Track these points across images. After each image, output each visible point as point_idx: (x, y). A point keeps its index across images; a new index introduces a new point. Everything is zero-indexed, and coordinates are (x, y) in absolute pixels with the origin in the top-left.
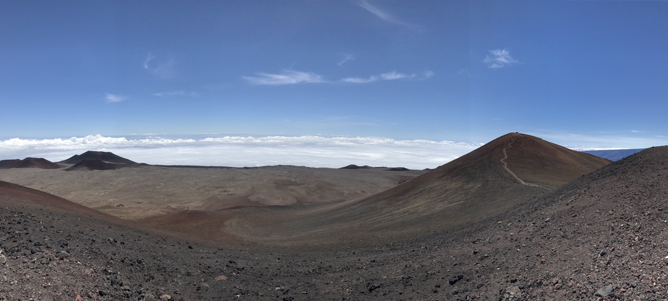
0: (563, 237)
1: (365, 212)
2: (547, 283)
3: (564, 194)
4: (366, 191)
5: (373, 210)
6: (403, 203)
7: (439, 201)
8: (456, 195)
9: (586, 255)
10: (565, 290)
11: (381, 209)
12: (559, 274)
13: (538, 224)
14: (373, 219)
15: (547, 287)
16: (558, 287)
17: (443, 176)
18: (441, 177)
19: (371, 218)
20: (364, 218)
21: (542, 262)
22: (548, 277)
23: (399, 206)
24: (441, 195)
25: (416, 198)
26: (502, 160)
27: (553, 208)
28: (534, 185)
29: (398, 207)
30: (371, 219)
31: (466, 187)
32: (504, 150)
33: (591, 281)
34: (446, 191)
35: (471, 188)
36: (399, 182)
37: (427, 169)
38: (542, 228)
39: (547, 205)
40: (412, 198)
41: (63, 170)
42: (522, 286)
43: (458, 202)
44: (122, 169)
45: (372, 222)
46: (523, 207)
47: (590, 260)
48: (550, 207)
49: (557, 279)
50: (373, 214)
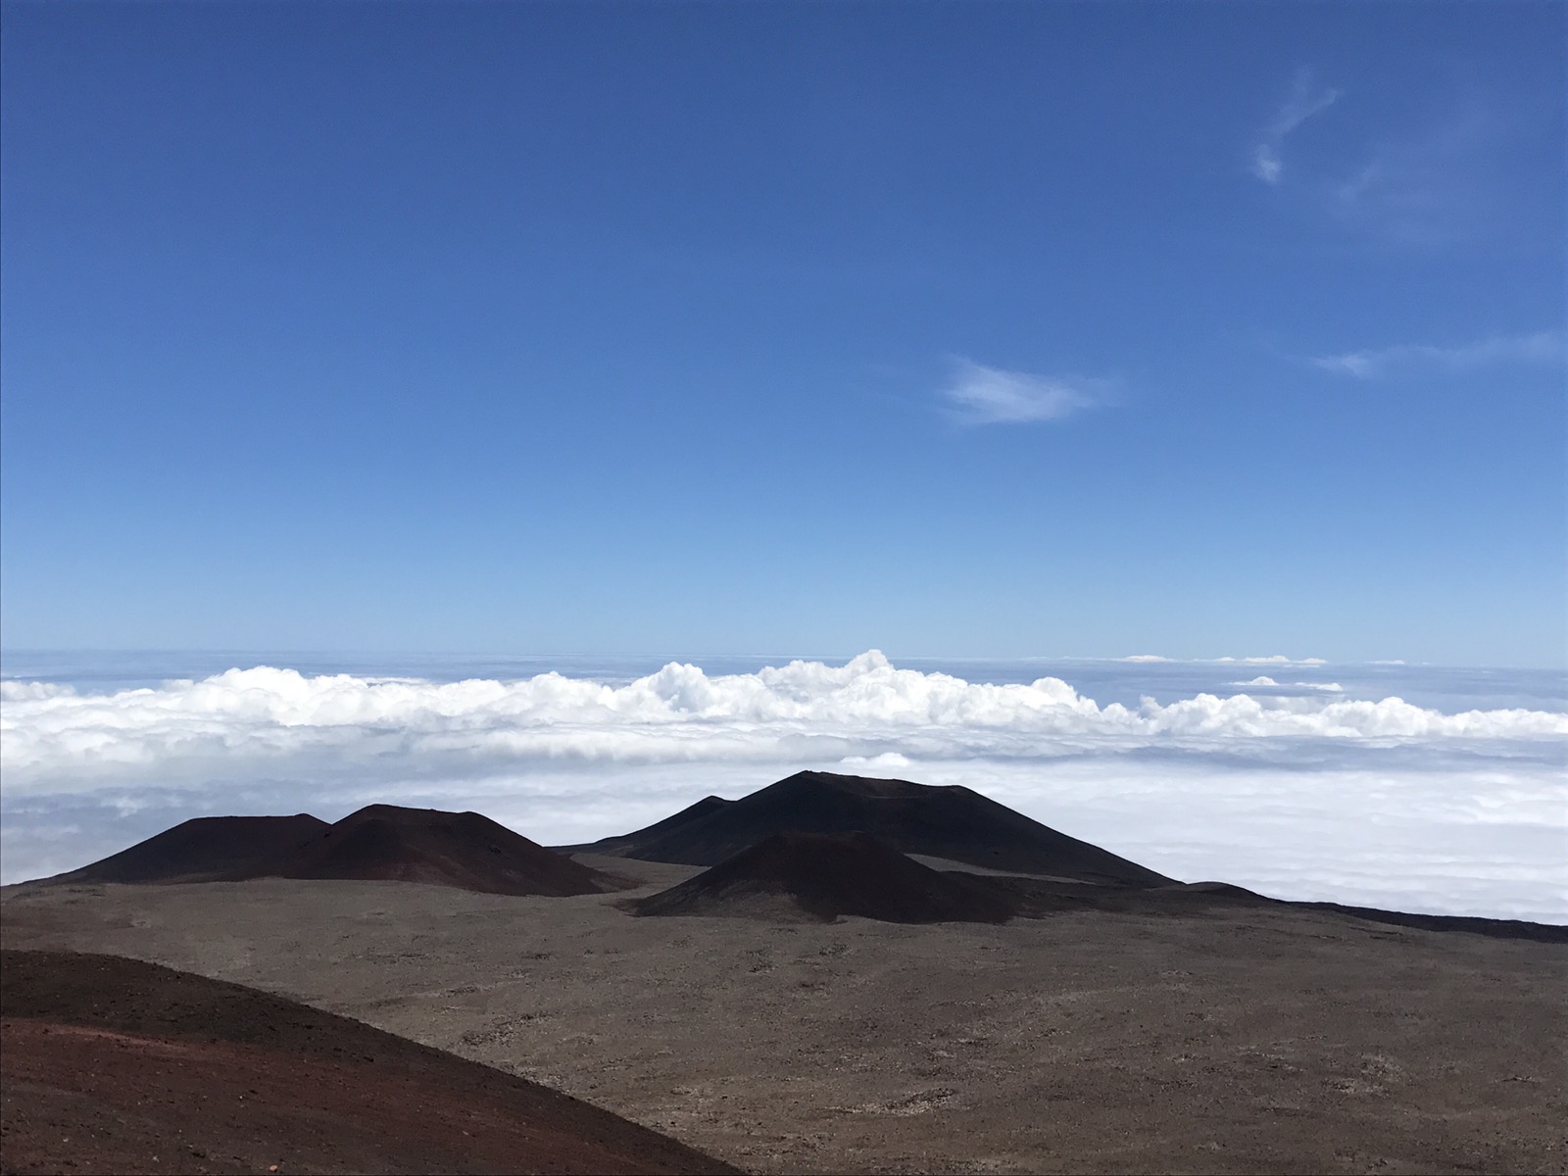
41: (619, 906)
44: (1064, 925)
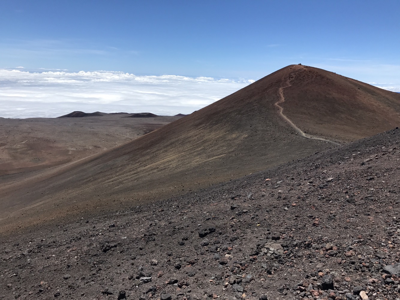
0: (348, 201)
1: (101, 172)
2: (318, 246)
3: (359, 151)
4: (101, 146)
5: (111, 169)
6: (151, 158)
7: (195, 154)
8: (216, 147)
9: (378, 227)
10: (341, 259)
11: (121, 166)
12: (336, 241)
13: (317, 183)
14: (112, 179)
15: (317, 251)
16: (332, 253)
17: (200, 124)
18: (197, 125)
19: (109, 179)
20: (99, 180)
21: (314, 225)
22: (320, 240)
23: (145, 161)
24: (197, 147)
25: (166, 151)
26: (276, 104)
27: (341, 166)
28: (319, 139)
29: (145, 163)
30: (109, 181)
31: (229, 137)
32: (281, 90)
33: (378, 255)
34: (205, 142)
35: (235, 139)
36: (144, 131)
37: (180, 115)
38: (320, 188)
39: (332, 163)
40: (161, 151)
42: (285, 244)
43: (219, 155)
45: (111, 183)
46: (301, 164)
47: (383, 233)
48: (337, 165)
49: (332, 245)
50: (112, 174)
